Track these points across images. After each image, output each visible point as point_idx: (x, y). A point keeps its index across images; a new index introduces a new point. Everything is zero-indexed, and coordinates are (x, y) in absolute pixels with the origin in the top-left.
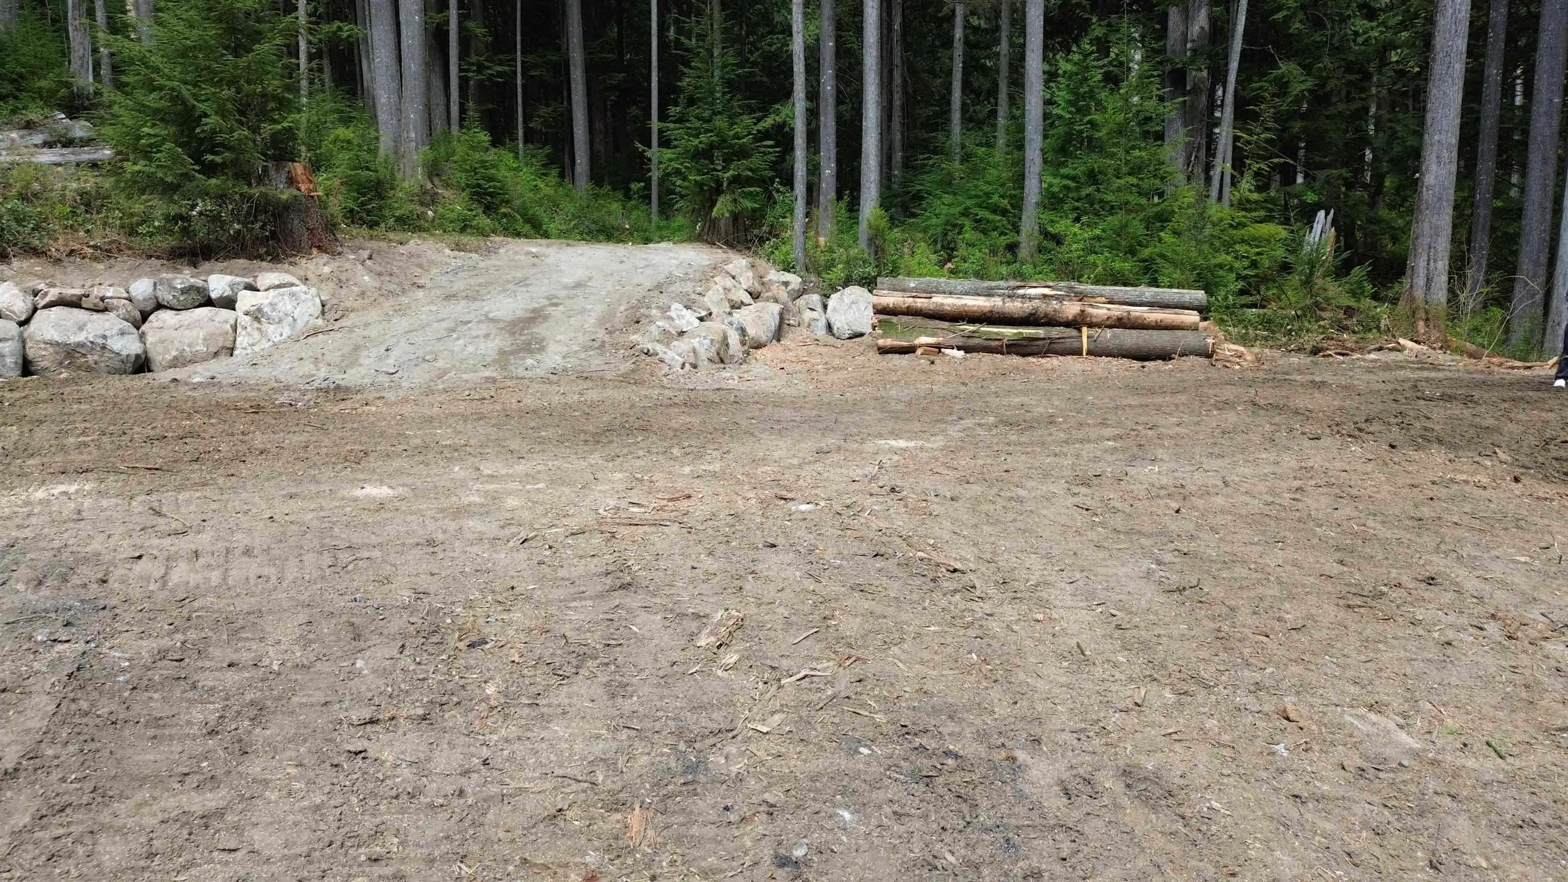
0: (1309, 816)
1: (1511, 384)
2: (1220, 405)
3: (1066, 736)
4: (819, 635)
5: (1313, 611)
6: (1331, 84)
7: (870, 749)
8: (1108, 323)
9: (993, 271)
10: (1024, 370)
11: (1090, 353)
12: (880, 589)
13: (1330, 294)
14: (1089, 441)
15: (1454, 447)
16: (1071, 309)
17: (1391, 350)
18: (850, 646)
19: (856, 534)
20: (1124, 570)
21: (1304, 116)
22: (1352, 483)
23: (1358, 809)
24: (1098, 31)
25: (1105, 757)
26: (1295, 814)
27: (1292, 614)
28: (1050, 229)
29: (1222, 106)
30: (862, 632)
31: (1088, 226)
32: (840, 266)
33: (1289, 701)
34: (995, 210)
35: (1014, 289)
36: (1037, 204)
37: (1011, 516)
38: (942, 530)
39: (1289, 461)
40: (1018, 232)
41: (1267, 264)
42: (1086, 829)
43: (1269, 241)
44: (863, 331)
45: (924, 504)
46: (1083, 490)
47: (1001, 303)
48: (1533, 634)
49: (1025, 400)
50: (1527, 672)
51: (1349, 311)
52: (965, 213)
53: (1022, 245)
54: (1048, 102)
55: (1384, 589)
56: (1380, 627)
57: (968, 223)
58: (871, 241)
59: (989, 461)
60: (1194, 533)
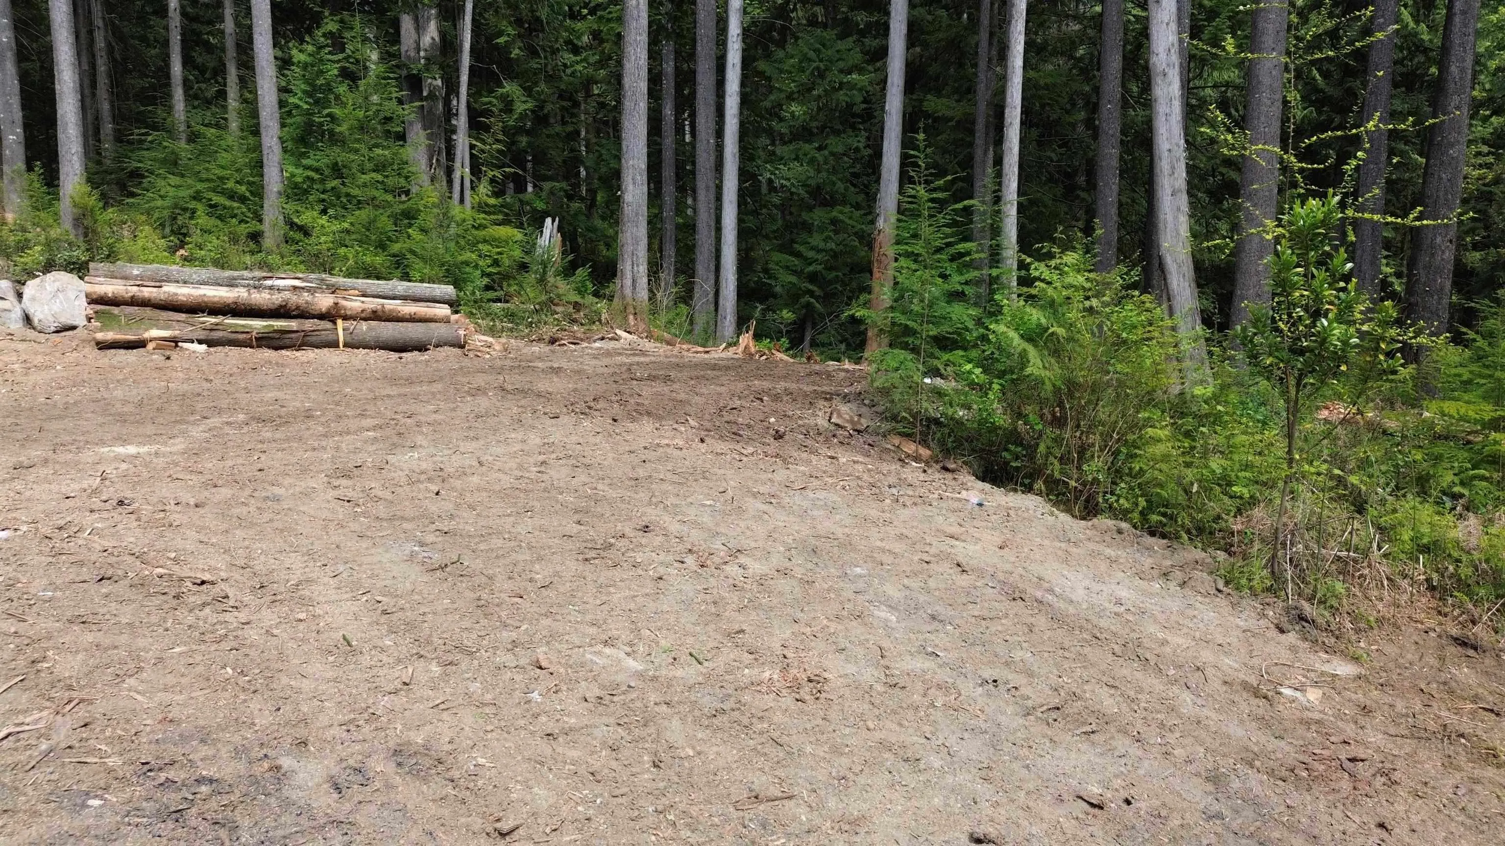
0: (560, 750)
1: (696, 365)
2: (473, 392)
3: (336, 731)
4: (24, 683)
5: (558, 568)
6: (549, 107)
7: (102, 798)
8: (363, 315)
9: (235, 260)
10: (277, 364)
11: (346, 345)
12: (107, 617)
13: (561, 291)
14: (348, 433)
15: (660, 418)
16: (324, 301)
17: (611, 339)
18: (70, 688)
19: (72, 559)
20: (388, 556)
21: (528, 133)
22: (586, 454)
23: (597, 732)
24: (331, 26)
25: (376, 742)
26: (548, 751)
27: (541, 574)
28: (296, 220)
29: (457, 115)
30: (85, 670)
31: (336, 218)
32: (38, 248)
33: (541, 653)
34: (232, 195)
35: (259, 280)
36: (280, 193)
37: (266, 516)
38: (187, 541)
39: (534, 439)
40: (260, 221)
41: (507, 262)
42: (358, 818)
43: (507, 242)
44: (75, 323)
45: (162, 515)
46: (344, 482)
47: (246, 295)
48: (717, 560)
49: (279, 395)
50: (715, 591)
51: (577, 306)
52: (197, 197)
53: (266, 234)
54: (284, 90)
55: (612, 541)
56: (610, 574)
57: (201, 208)
58: (77, 221)
59: (240, 461)
60: (453, 512)
